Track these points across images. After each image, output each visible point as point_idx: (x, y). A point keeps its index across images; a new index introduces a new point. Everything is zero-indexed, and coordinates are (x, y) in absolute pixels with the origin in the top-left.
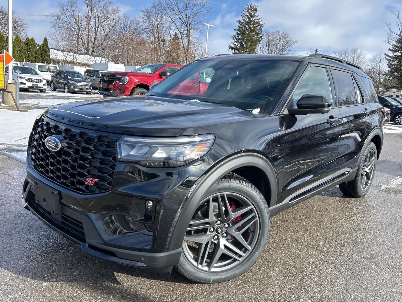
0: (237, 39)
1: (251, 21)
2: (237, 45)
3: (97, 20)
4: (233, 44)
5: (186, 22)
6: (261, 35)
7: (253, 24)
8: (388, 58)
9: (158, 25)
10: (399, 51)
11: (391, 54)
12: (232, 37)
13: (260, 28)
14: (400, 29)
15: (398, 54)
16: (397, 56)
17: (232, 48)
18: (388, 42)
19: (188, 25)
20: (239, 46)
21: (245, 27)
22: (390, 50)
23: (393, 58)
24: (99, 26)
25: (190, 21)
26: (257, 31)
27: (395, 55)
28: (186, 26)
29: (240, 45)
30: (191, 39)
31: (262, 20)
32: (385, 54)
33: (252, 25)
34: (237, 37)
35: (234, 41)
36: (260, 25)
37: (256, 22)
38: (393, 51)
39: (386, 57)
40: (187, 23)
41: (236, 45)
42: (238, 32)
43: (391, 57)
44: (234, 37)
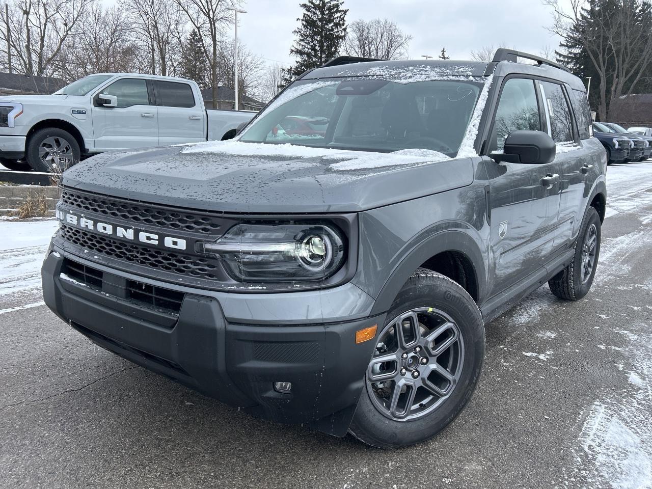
0: (303, 36)
1: (324, 4)
2: (305, 47)
3: (42, 11)
4: (297, 43)
5: (206, 8)
6: (343, 27)
7: (329, 9)
8: (561, 59)
10: (577, 46)
11: (564, 51)
12: (294, 32)
13: (341, 16)
15: (577, 51)
17: (297, 51)
18: (555, 31)
19: (211, 12)
21: (315, 13)
22: (562, 45)
23: (569, 58)
24: (46, 21)
25: (214, 7)
26: (336, 21)
27: (570, 53)
28: (208, 15)
29: (309, 47)
31: (343, 2)
32: (556, 53)
33: (327, 10)
34: (304, 32)
37: (333, 6)
38: (567, 46)
39: (558, 57)
40: (209, 11)
41: (302, 46)
42: (304, 23)
43: (564, 57)
44: (299, 32)
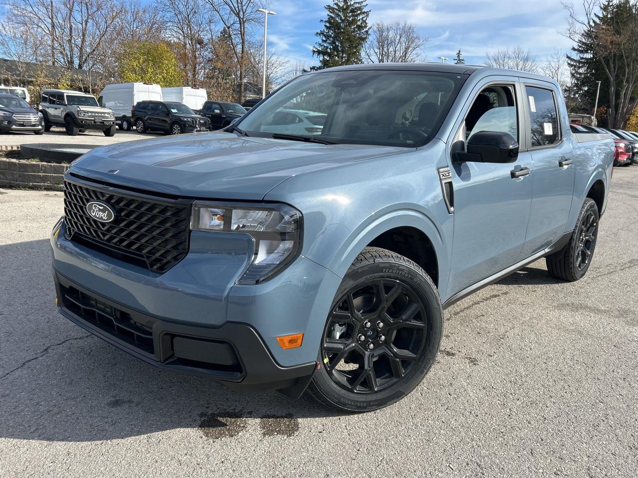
0: (325, 37)
1: (348, 7)
2: (327, 48)
3: (84, 8)
4: (320, 44)
7: (353, 11)
8: (572, 63)
9: (188, 16)
10: (589, 51)
11: (576, 56)
12: (317, 33)
13: (363, 18)
14: (587, 14)
16: (586, 59)
17: (319, 52)
18: (569, 36)
19: (241, 13)
20: (330, 49)
21: (339, 15)
22: (574, 49)
23: (579, 62)
24: (88, 18)
25: (244, 8)
26: (359, 23)
27: (582, 58)
28: (238, 15)
29: (332, 47)
30: (246, 37)
31: (367, 5)
33: (350, 12)
34: (326, 33)
35: (321, 41)
36: (364, 13)
37: (356, 8)
38: (579, 50)
39: (569, 62)
40: (239, 11)
41: (325, 46)
42: (328, 25)
43: (575, 61)
44: (322, 33)
